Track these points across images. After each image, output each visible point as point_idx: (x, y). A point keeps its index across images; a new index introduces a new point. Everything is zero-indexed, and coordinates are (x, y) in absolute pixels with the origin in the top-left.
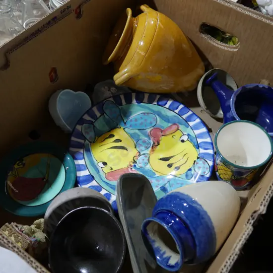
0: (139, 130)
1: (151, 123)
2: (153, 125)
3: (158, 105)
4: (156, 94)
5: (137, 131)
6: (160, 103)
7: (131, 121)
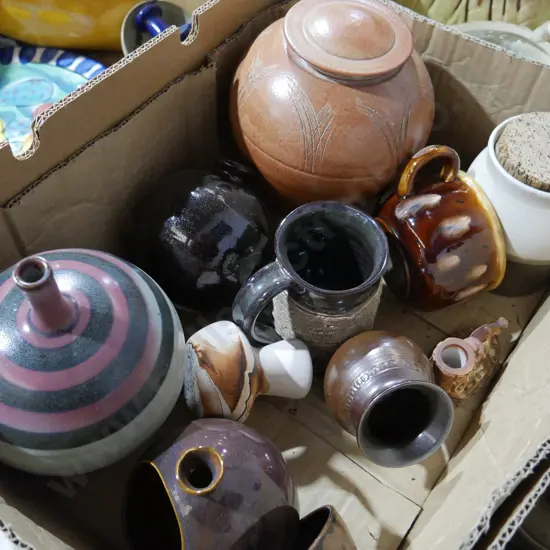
0: (18, 107)
1: (42, 96)
2: (45, 98)
3: (58, 65)
4: (58, 48)
5: (14, 109)
6: (62, 62)
7: (7, 92)
